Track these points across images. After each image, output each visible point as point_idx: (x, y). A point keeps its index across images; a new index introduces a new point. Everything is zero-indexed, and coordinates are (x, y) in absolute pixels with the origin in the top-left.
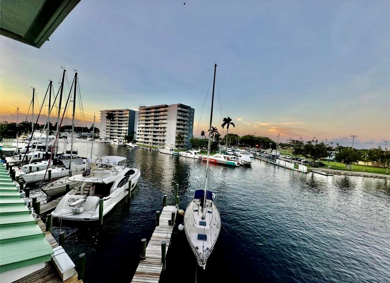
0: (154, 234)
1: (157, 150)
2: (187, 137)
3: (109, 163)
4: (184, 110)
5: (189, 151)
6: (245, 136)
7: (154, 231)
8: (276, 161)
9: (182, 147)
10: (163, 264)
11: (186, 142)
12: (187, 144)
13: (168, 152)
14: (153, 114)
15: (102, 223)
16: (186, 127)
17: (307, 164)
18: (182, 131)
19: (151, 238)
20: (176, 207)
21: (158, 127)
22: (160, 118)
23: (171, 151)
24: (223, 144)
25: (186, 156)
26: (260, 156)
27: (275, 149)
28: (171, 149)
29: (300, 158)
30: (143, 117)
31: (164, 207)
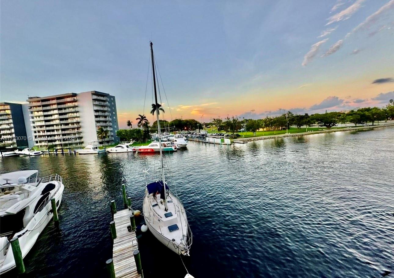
0: (115, 249)
1: (73, 152)
2: (112, 129)
3: (9, 184)
4: (102, 98)
5: (119, 145)
6: (174, 121)
7: (114, 246)
8: (206, 139)
9: (108, 142)
10: (140, 275)
11: (112, 136)
12: (113, 138)
13: (92, 151)
14: (55, 107)
15: (24, 270)
16: (107, 118)
17: (229, 137)
18: (104, 124)
19: (113, 255)
20: (130, 210)
21: (67, 122)
22: (67, 111)
23: (95, 149)
24: (153, 131)
25: (117, 152)
26: (192, 137)
27: (202, 128)
28: (95, 147)
29: (223, 133)
30: (38, 112)
31: (115, 215)
